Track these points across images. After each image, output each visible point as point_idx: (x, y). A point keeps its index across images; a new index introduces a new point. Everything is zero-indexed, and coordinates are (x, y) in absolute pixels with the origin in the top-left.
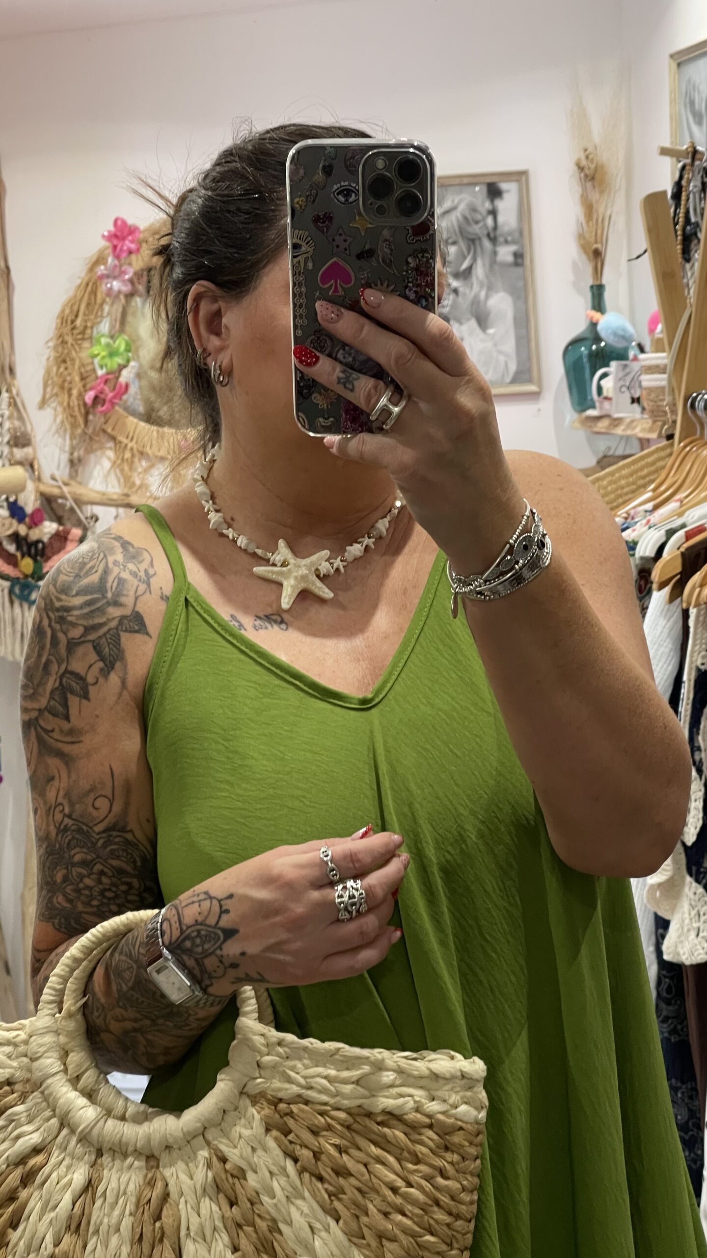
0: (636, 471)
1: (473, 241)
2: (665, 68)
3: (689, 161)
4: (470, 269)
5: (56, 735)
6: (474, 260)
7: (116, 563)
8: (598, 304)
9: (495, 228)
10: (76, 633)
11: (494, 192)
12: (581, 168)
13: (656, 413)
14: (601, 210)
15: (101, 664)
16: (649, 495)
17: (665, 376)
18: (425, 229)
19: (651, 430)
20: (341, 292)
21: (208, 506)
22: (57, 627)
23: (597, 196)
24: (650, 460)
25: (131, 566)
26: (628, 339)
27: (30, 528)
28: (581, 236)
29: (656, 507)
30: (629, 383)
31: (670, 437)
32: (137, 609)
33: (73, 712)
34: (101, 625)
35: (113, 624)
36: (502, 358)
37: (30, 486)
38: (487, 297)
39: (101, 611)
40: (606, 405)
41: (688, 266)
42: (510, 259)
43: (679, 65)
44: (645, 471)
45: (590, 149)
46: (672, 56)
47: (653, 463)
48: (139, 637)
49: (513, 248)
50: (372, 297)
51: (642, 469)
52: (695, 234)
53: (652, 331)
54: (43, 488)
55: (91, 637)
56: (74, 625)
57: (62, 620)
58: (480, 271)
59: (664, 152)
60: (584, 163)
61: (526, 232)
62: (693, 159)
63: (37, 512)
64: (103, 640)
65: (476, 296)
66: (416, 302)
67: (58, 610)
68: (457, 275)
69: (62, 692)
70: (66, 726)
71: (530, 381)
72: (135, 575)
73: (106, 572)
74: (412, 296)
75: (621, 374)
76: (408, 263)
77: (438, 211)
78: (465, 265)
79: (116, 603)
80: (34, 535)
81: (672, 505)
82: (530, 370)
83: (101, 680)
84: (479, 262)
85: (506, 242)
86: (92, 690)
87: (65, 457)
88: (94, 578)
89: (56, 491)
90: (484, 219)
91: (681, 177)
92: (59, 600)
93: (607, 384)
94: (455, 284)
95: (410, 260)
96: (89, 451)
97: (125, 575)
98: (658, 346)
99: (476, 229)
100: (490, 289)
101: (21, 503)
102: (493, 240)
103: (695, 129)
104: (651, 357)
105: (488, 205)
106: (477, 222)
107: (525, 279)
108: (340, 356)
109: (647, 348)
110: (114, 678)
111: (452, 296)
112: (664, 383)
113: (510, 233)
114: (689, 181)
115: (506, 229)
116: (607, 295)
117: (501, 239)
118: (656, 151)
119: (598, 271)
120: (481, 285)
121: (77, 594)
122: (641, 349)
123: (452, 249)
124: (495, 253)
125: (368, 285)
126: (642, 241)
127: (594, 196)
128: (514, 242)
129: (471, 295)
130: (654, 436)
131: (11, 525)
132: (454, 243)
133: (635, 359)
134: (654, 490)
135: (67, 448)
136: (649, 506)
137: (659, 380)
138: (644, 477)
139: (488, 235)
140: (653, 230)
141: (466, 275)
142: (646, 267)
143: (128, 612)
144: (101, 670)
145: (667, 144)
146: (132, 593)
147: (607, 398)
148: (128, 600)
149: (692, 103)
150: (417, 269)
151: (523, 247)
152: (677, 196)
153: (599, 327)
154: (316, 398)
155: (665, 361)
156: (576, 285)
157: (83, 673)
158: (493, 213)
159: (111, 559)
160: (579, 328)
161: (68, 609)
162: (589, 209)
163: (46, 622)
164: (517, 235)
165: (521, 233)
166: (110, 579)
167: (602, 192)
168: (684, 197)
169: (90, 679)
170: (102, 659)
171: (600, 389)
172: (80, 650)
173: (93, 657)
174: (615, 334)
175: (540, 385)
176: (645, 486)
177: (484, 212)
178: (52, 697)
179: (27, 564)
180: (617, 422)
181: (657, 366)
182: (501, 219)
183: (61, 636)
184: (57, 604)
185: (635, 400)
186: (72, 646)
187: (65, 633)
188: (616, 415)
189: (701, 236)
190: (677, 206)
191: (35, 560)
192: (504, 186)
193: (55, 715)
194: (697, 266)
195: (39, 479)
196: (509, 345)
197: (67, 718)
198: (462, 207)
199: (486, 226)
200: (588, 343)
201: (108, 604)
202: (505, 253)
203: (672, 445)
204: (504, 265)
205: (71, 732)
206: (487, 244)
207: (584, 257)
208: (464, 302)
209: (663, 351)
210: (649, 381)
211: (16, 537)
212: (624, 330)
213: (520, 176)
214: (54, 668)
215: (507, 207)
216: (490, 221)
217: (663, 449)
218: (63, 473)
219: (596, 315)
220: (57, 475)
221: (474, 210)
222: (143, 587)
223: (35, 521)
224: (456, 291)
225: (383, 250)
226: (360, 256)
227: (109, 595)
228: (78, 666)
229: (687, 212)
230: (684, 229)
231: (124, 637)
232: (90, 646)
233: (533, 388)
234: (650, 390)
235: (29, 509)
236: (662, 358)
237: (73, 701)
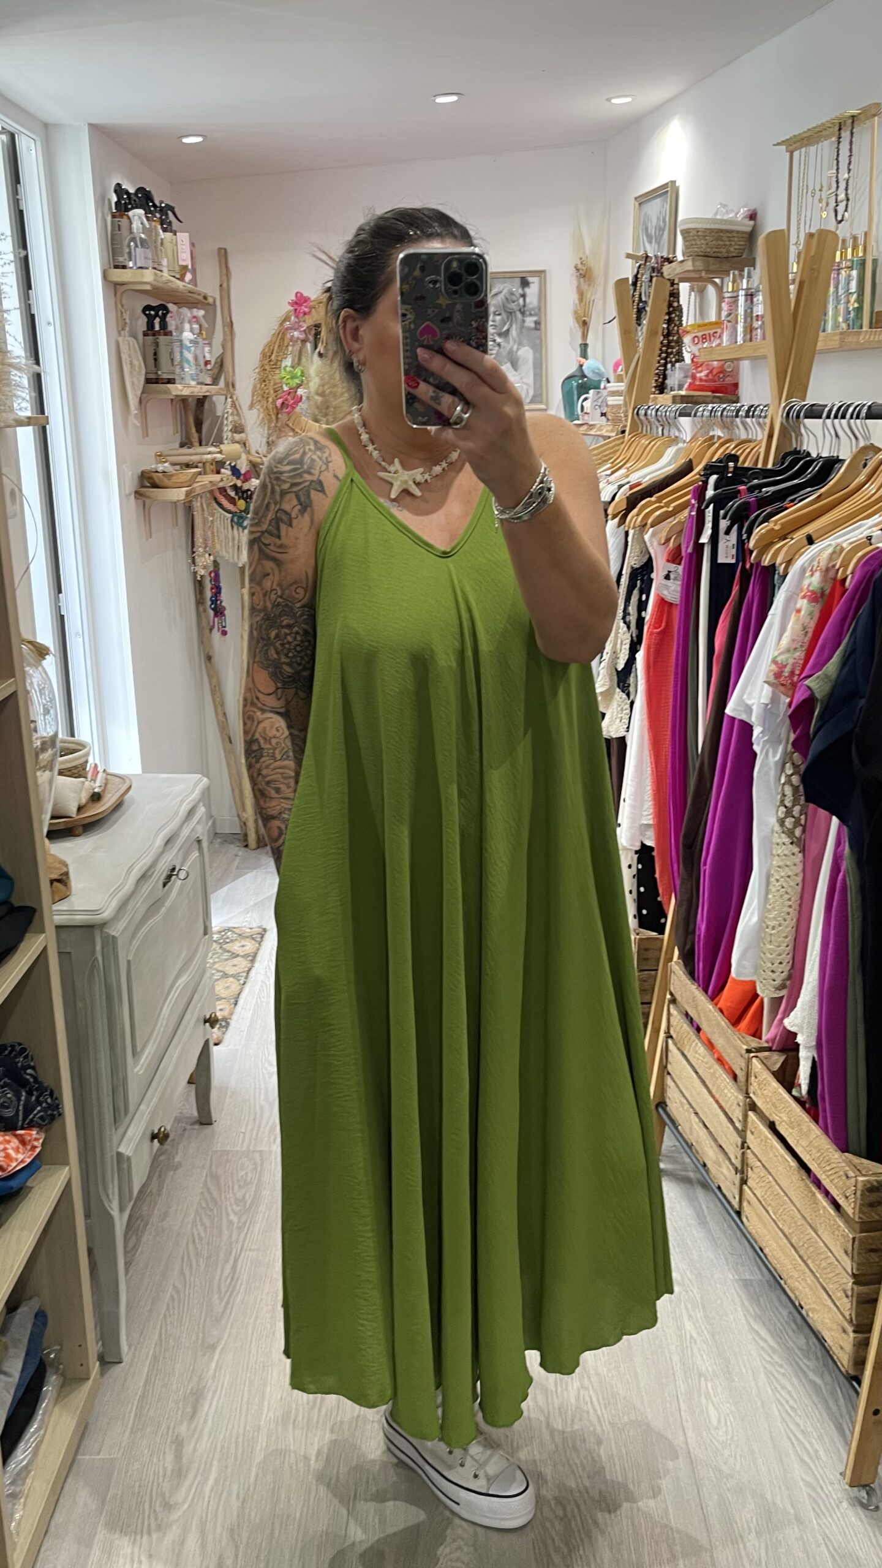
0: (601, 452)
1: (510, 313)
2: (632, 204)
3: (643, 262)
4: (508, 330)
5: (272, 547)
6: (511, 325)
7: (310, 450)
8: (584, 355)
9: (524, 306)
10: (286, 486)
11: (525, 283)
12: (578, 270)
13: (616, 421)
14: (589, 296)
15: (299, 507)
16: (609, 465)
17: (622, 398)
18: (482, 304)
19: (612, 431)
20: (431, 343)
21: (361, 430)
22: (275, 482)
23: (586, 287)
24: (611, 445)
25: (318, 453)
26: (600, 375)
27: (243, 482)
28: (576, 312)
29: (613, 473)
30: (600, 403)
31: (623, 432)
32: (321, 478)
33: (283, 533)
34: (300, 483)
35: (307, 484)
36: (525, 387)
37: (244, 456)
38: (518, 349)
39: (300, 475)
40: (586, 417)
41: (639, 328)
42: (532, 325)
43: (640, 204)
44: (608, 452)
45: (584, 258)
46: (636, 198)
47: (612, 448)
48: (320, 494)
49: (535, 318)
50: (450, 346)
51: (605, 451)
52: (644, 308)
53: (615, 370)
54: (251, 458)
55: (295, 489)
56: (285, 482)
57: (277, 479)
58: (514, 332)
59: (629, 256)
60: (580, 266)
61: (543, 309)
62: (646, 261)
63: (247, 472)
64: (300, 493)
65: (512, 348)
66: (477, 348)
67: (276, 473)
68: (500, 335)
69: (277, 521)
70: (278, 542)
71: (541, 402)
72: (320, 458)
73: (304, 453)
74: (474, 345)
75: (596, 397)
76: (471, 325)
77: (489, 296)
78: (505, 329)
79: (310, 473)
80: (246, 486)
81: (623, 471)
82: (541, 395)
83: (300, 517)
84: (514, 327)
85: (531, 315)
86: (295, 523)
87: (264, 440)
88: (297, 456)
89: (259, 460)
90: (518, 300)
91: (638, 273)
92: (276, 467)
93: (587, 404)
94: (498, 340)
95: (473, 323)
96: (279, 437)
97: (315, 457)
98: (619, 379)
99: (513, 306)
100: (520, 344)
101: (238, 467)
102: (523, 313)
103: (647, 245)
104: (614, 386)
105: (520, 291)
106: (514, 302)
107: (541, 339)
108: (431, 380)
109: (612, 379)
110: (307, 516)
111: (497, 348)
112: (621, 402)
113: (533, 309)
114: (643, 275)
115: (531, 306)
116: (589, 350)
117: (528, 313)
118: (623, 255)
119: (585, 336)
120: (515, 341)
121: (288, 464)
122: (609, 382)
123: (498, 318)
124: (524, 321)
125: (447, 338)
126: (612, 311)
127: (584, 287)
128: (535, 315)
129: (508, 348)
130: (613, 434)
131: (232, 480)
132: (499, 314)
133: (605, 388)
134: (612, 463)
135: (266, 435)
136: (609, 472)
137: (619, 401)
138: (606, 456)
139: (520, 310)
140: (620, 302)
141: (505, 334)
142: (614, 328)
143: (315, 478)
144: (300, 511)
145: (631, 252)
146: (318, 468)
147: (586, 413)
148: (316, 472)
149: (647, 229)
150: (477, 328)
151: (540, 318)
152: (635, 284)
153: (584, 368)
154: (416, 405)
155: (623, 388)
156: (571, 344)
157: (289, 511)
158: (524, 296)
159: (307, 448)
160: (572, 369)
161: (281, 473)
162: (581, 295)
163: (268, 480)
164: (537, 310)
165: (540, 309)
166: (307, 457)
167: (589, 285)
168: (639, 285)
169: (293, 515)
170: (301, 504)
171: (582, 407)
172: (288, 497)
173: (295, 502)
174: (593, 372)
175: (547, 405)
176: (606, 461)
177: (518, 296)
178: (270, 524)
179: (241, 504)
180: (592, 426)
181: (618, 391)
182: (528, 300)
183: (277, 489)
184: (275, 470)
185: (603, 414)
186: (283, 493)
187: (279, 486)
188: (591, 423)
189: (648, 309)
190: (635, 290)
191: (247, 502)
192: (530, 279)
193: (271, 535)
194: (645, 328)
195: (249, 453)
196: (530, 379)
197: (279, 537)
198: (505, 291)
199: (519, 304)
200: (577, 378)
201: (305, 472)
202: (530, 321)
203: (624, 437)
204: (529, 329)
205: (281, 546)
206: (519, 315)
207: (577, 325)
208: (504, 352)
209: (622, 381)
210: (612, 401)
211: (235, 487)
212: (599, 369)
213: (541, 273)
214: (272, 506)
215: (532, 292)
216: (521, 301)
217: (618, 439)
218: (263, 450)
219: (583, 360)
220: (260, 451)
221: (512, 294)
222: (324, 467)
223: (246, 479)
224: (499, 345)
225: (457, 317)
226: (442, 321)
227: (305, 467)
228: (287, 507)
229: (640, 295)
230: (638, 304)
231: (313, 492)
232: (293, 495)
233: (543, 407)
234: (613, 406)
235: (243, 471)
236: (622, 386)
237: (283, 527)
